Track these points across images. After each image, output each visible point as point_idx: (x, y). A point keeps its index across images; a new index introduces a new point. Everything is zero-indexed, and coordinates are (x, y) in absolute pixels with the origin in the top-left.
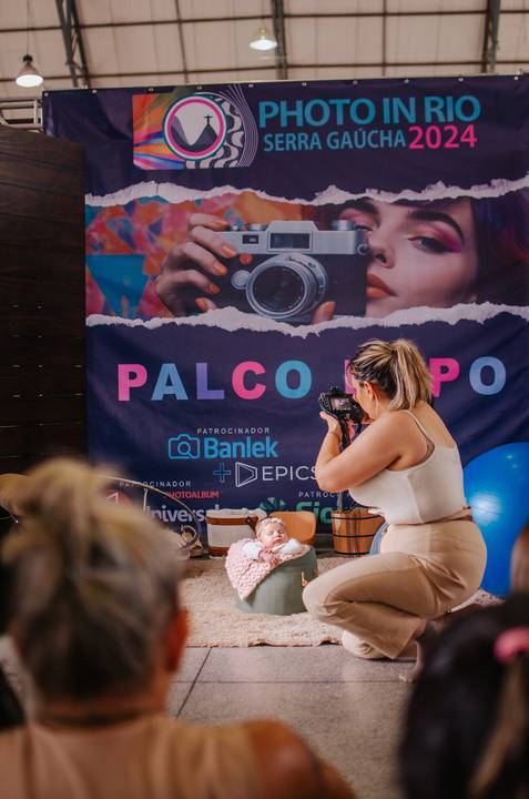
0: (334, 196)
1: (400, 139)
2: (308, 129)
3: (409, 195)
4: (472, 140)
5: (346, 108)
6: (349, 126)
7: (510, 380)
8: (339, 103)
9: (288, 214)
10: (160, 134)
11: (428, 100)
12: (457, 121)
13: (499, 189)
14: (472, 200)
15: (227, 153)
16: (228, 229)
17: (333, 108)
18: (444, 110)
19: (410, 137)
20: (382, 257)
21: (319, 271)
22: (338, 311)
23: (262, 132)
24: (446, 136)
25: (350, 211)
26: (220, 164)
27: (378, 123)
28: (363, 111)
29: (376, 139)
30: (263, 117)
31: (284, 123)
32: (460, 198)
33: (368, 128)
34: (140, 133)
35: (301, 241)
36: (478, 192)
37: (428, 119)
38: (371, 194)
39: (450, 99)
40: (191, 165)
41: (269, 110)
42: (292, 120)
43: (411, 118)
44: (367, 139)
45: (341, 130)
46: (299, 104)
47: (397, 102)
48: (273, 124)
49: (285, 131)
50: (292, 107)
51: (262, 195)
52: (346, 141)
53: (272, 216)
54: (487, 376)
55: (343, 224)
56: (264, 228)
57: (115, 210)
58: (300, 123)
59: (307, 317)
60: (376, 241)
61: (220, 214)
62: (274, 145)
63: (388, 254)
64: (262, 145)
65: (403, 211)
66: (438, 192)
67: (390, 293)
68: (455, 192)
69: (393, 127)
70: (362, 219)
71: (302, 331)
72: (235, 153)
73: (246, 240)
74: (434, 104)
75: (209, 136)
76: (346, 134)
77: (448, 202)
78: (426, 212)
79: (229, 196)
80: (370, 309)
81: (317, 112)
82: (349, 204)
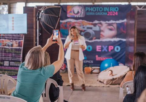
0: (96, 22)
1: (106, 14)
2: (93, 12)
3: (107, 22)
4: (117, 14)
5: (98, 9)
6: (99, 11)
7: (121, 50)
8: (98, 8)
9: (89, 24)
10: (71, 12)
11: (111, 8)
12: (115, 11)
13: (120, 21)
15: (81, 15)
16: (80, 26)
17: (97, 9)
18: (113, 9)
19: (108, 13)
20: (103, 31)
21: (94, 33)
22: (96, 38)
23: (86, 12)
24: (113, 13)
25: (98, 24)
26: (80, 17)
27: (103, 11)
28: (101, 9)
30: (86, 10)
31: (89, 11)
32: (115, 23)
33: (102, 12)
34: (68, 11)
35: (91, 28)
36: (118, 22)
37: (110, 10)
40: (75, 17)
41: (87, 9)
42: (90, 10)
43: (108, 10)
45: (98, 12)
47: (106, 8)
48: (88, 11)
49: (89, 12)
50: (90, 8)
51: (86, 21)
52: (98, 14)
53: (87, 24)
54: (117, 49)
55: (97, 26)
56: (86, 26)
57: (64, 23)
58: (92, 11)
59: (92, 39)
60: (102, 29)
61: (79, 24)
62: (88, 14)
63: (104, 31)
64: (86, 14)
66: (111, 22)
67: (104, 36)
69: (105, 12)
71: (91, 41)
72: (82, 15)
73: (83, 28)
75: (78, 12)
77: (113, 23)
78: (110, 25)
79: (81, 21)
80: (101, 39)
81: (94, 9)
82: (98, 23)
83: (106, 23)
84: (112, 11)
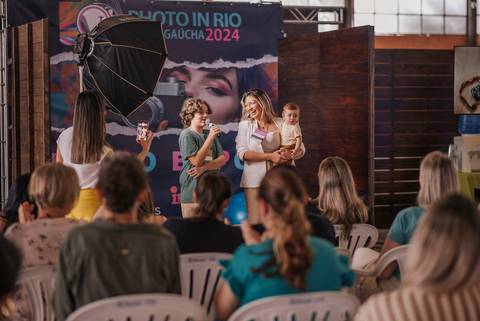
0: (169, 64)
1: (201, 35)
3: (205, 65)
4: (237, 37)
6: (176, 27)
8: (171, 14)
10: (74, 25)
11: (215, 15)
12: (230, 27)
13: (250, 63)
14: (237, 69)
17: (167, 16)
18: (224, 21)
19: (207, 34)
21: (160, 104)
22: (169, 125)
24: (224, 34)
25: (175, 72)
27: (190, 26)
28: (182, 19)
29: (189, 34)
32: (231, 68)
33: (185, 28)
34: (63, 24)
36: (240, 65)
37: (215, 25)
38: (186, 64)
39: (226, 15)
41: (134, 15)
43: (207, 24)
44: (185, 34)
45: (171, 28)
46: (150, 13)
47: (200, 15)
50: (145, 14)
52: (174, 35)
55: (172, 79)
65: (203, 73)
66: (220, 64)
68: (228, 64)
69: (197, 28)
70: (182, 77)
74: (219, 17)
76: (174, 31)
77: (225, 69)
78: (215, 74)
81: (159, 19)
82: (175, 69)
83: (202, 69)
84: (219, 27)
